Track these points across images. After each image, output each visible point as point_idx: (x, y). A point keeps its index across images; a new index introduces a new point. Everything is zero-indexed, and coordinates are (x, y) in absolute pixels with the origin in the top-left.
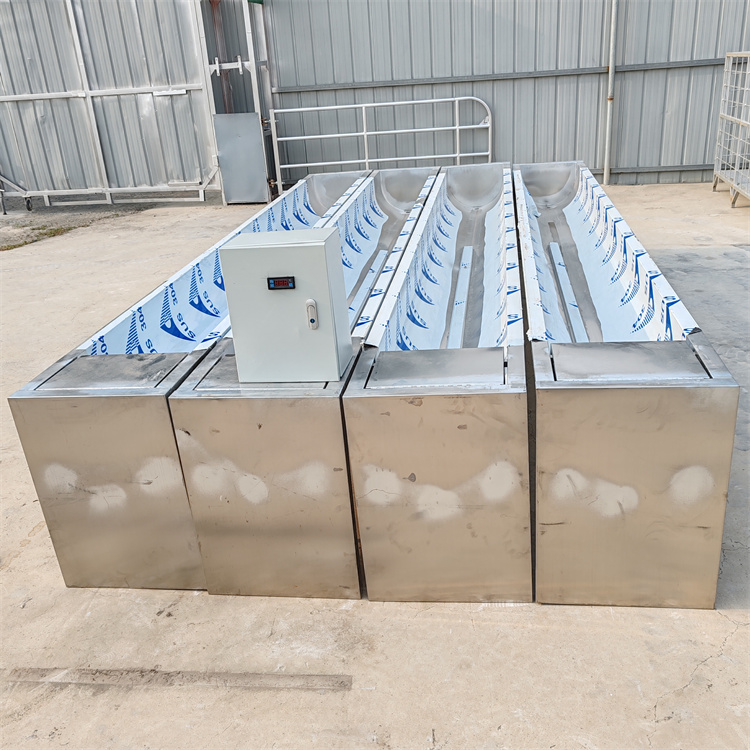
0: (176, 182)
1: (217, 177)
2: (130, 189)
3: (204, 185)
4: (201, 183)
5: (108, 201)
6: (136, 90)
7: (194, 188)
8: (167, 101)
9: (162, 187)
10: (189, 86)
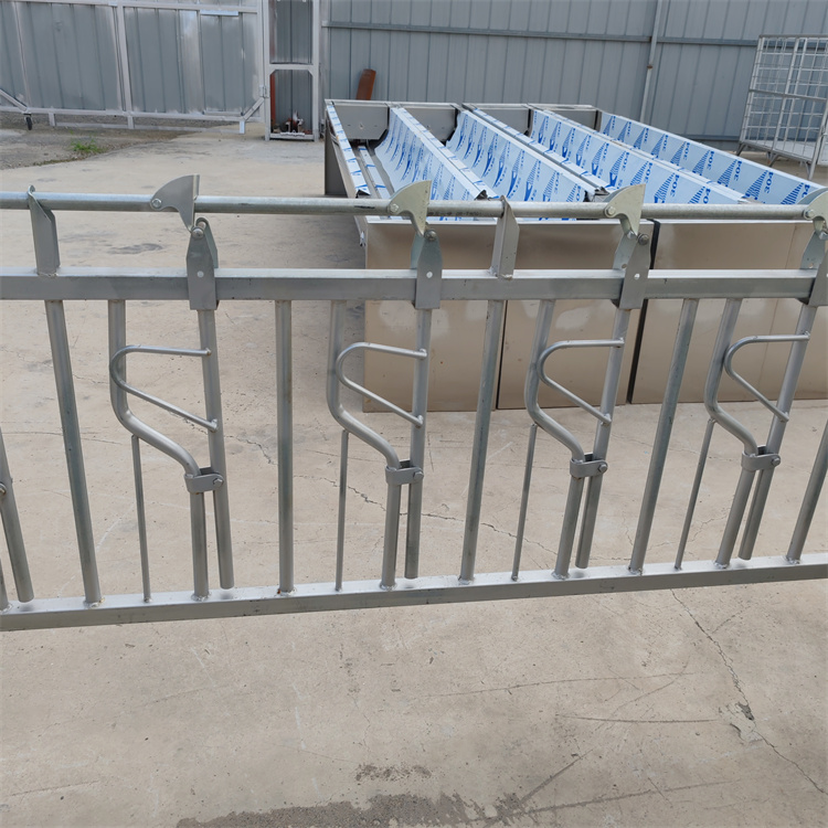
0: (215, 111)
1: (262, 108)
2: (156, 114)
3: (246, 116)
4: (242, 114)
5: (131, 125)
6: (177, 6)
7: (235, 119)
8: (213, 21)
9: (195, 115)
10: (242, 9)
